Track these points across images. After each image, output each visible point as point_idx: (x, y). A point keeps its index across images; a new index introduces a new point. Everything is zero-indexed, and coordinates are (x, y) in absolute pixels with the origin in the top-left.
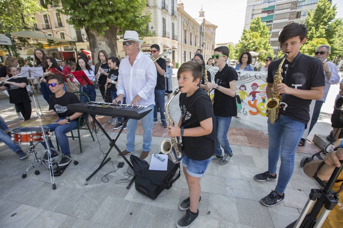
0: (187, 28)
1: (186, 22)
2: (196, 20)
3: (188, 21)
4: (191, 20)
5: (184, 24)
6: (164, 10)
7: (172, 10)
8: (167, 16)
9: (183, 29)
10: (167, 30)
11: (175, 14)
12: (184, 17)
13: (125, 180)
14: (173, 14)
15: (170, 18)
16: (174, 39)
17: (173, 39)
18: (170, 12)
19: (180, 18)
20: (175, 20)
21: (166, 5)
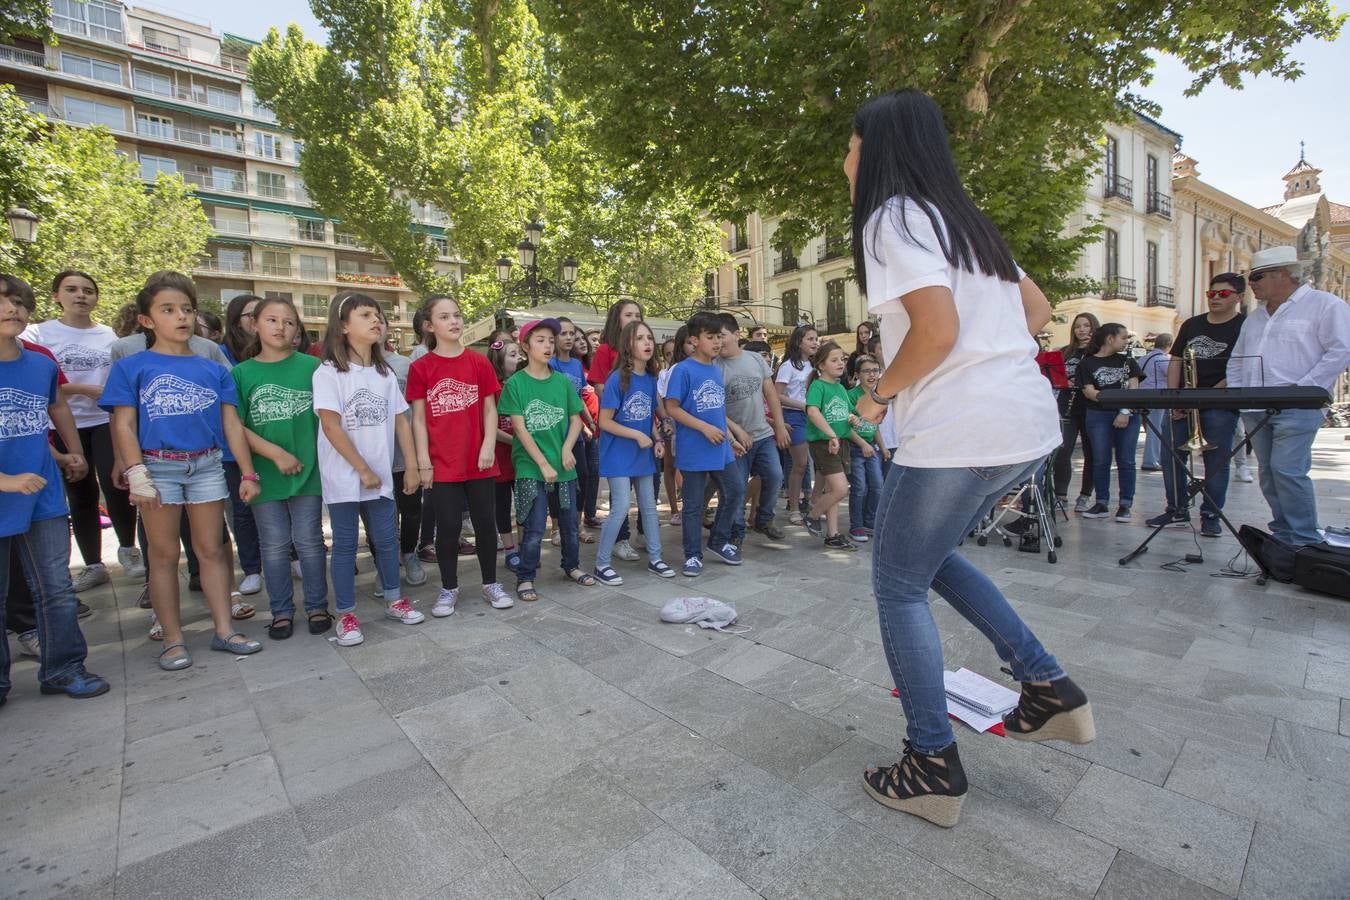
0: (1221, 253)
1: (1220, 227)
2: (1277, 214)
3: (1226, 226)
4: (1244, 218)
5: (1204, 241)
6: (1115, 200)
7: (1149, 194)
8: (1128, 218)
9: (1204, 261)
10: (1125, 271)
11: (1161, 206)
12: (1209, 212)
14: (1152, 208)
15: (1139, 223)
16: (1156, 304)
17: (1149, 305)
18: (1139, 200)
19: (1187, 219)
20: (1162, 231)
21: (1122, 181)
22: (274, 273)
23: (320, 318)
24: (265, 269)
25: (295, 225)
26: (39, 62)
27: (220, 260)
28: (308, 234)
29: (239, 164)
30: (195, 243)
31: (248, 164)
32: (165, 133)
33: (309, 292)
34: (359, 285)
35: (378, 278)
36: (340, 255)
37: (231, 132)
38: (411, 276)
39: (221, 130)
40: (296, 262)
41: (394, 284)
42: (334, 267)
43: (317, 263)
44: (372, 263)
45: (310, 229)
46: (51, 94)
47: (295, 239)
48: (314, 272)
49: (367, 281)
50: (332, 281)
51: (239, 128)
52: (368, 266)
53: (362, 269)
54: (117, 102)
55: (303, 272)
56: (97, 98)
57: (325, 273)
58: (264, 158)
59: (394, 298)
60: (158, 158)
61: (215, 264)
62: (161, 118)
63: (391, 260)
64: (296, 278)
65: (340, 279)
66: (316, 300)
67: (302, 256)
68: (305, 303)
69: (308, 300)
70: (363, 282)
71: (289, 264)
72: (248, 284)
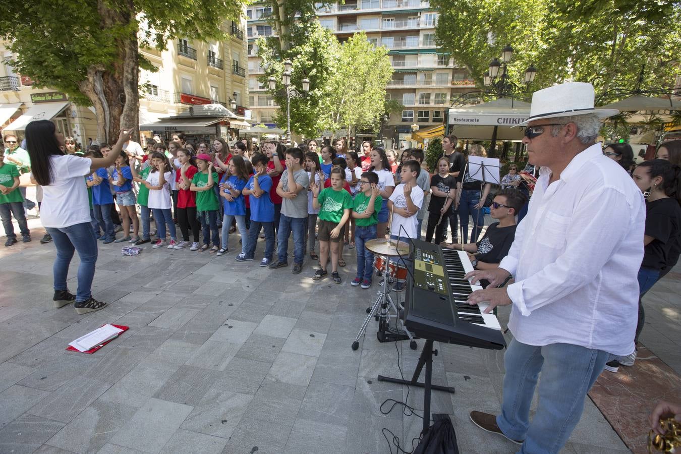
13: (398, 447)
22: (425, 84)
23: (441, 105)
24: (421, 82)
25: (436, 58)
26: (355, 7)
27: (405, 80)
28: (442, 62)
29: (416, 32)
31: (420, 32)
32: (391, 26)
33: (438, 92)
34: (461, 86)
35: (472, 81)
36: (455, 71)
37: (416, 17)
39: (412, 17)
40: (434, 77)
42: (451, 78)
43: (444, 77)
45: (443, 60)
46: (357, 20)
47: (436, 66)
48: (441, 82)
49: (466, 84)
50: (450, 85)
51: (419, 14)
52: (467, 75)
53: (465, 77)
54: (377, 16)
55: (437, 82)
56: (371, 17)
57: (447, 82)
58: (428, 27)
60: (388, 38)
61: (402, 83)
62: (390, 19)
64: (434, 85)
65: (453, 84)
66: (441, 96)
67: (437, 74)
68: (435, 98)
69: (437, 96)
70: (464, 84)
71: (431, 78)
72: (414, 91)
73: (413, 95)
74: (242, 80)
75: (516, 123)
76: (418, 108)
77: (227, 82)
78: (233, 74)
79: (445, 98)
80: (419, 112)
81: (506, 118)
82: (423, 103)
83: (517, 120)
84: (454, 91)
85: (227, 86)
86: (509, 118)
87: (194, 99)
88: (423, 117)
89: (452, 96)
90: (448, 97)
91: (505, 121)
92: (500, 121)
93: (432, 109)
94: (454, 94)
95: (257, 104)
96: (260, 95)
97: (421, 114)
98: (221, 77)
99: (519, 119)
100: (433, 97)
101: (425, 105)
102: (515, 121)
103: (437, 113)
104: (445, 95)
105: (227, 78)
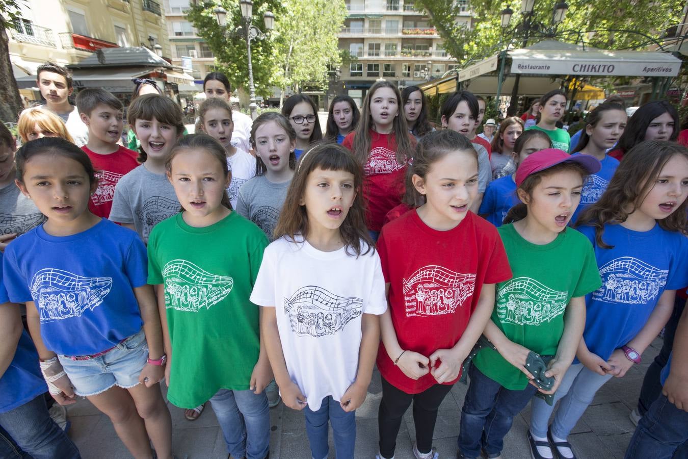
22: (373, 33)
24: (370, 31)
25: (385, 2)
27: (351, 28)
28: (391, 7)
30: (340, 20)
33: (388, 42)
34: (412, 36)
35: (424, 30)
36: (406, 18)
38: (441, 28)
40: (384, 25)
41: (431, 34)
42: (402, 26)
43: (394, 24)
44: (421, 21)
45: (392, 4)
47: (384, 11)
48: (392, 31)
49: (417, 33)
50: (400, 35)
52: (419, 23)
53: (415, 26)
55: (387, 31)
57: (397, 31)
59: (429, 42)
61: (349, 31)
63: (431, 18)
64: (383, 35)
65: (404, 33)
66: (391, 46)
67: (387, 21)
68: (386, 49)
69: (387, 47)
70: (415, 34)
71: (381, 26)
72: (362, 40)
73: (360, 45)
74: (157, 19)
75: (595, 71)
76: (368, 60)
77: (137, 21)
78: (143, 9)
79: (396, 49)
80: (368, 65)
81: (584, 64)
82: (373, 55)
83: (597, 68)
84: (404, 41)
85: (138, 27)
86: (588, 64)
87: (93, 43)
88: (373, 71)
89: (403, 47)
90: (399, 48)
91: (583, 68)
92: (577, 68)
93: (382, 62)
94: (405, 45)
95: (176, 55)
96: (179, 43)
97: (370, 67)
98: (129, 14)
99: (600, 66)
100: (383, 48)
101: (375, 58)
102: (595, 68)
103: (388, 67)
104: (396, 45)
105: (136, 16)
